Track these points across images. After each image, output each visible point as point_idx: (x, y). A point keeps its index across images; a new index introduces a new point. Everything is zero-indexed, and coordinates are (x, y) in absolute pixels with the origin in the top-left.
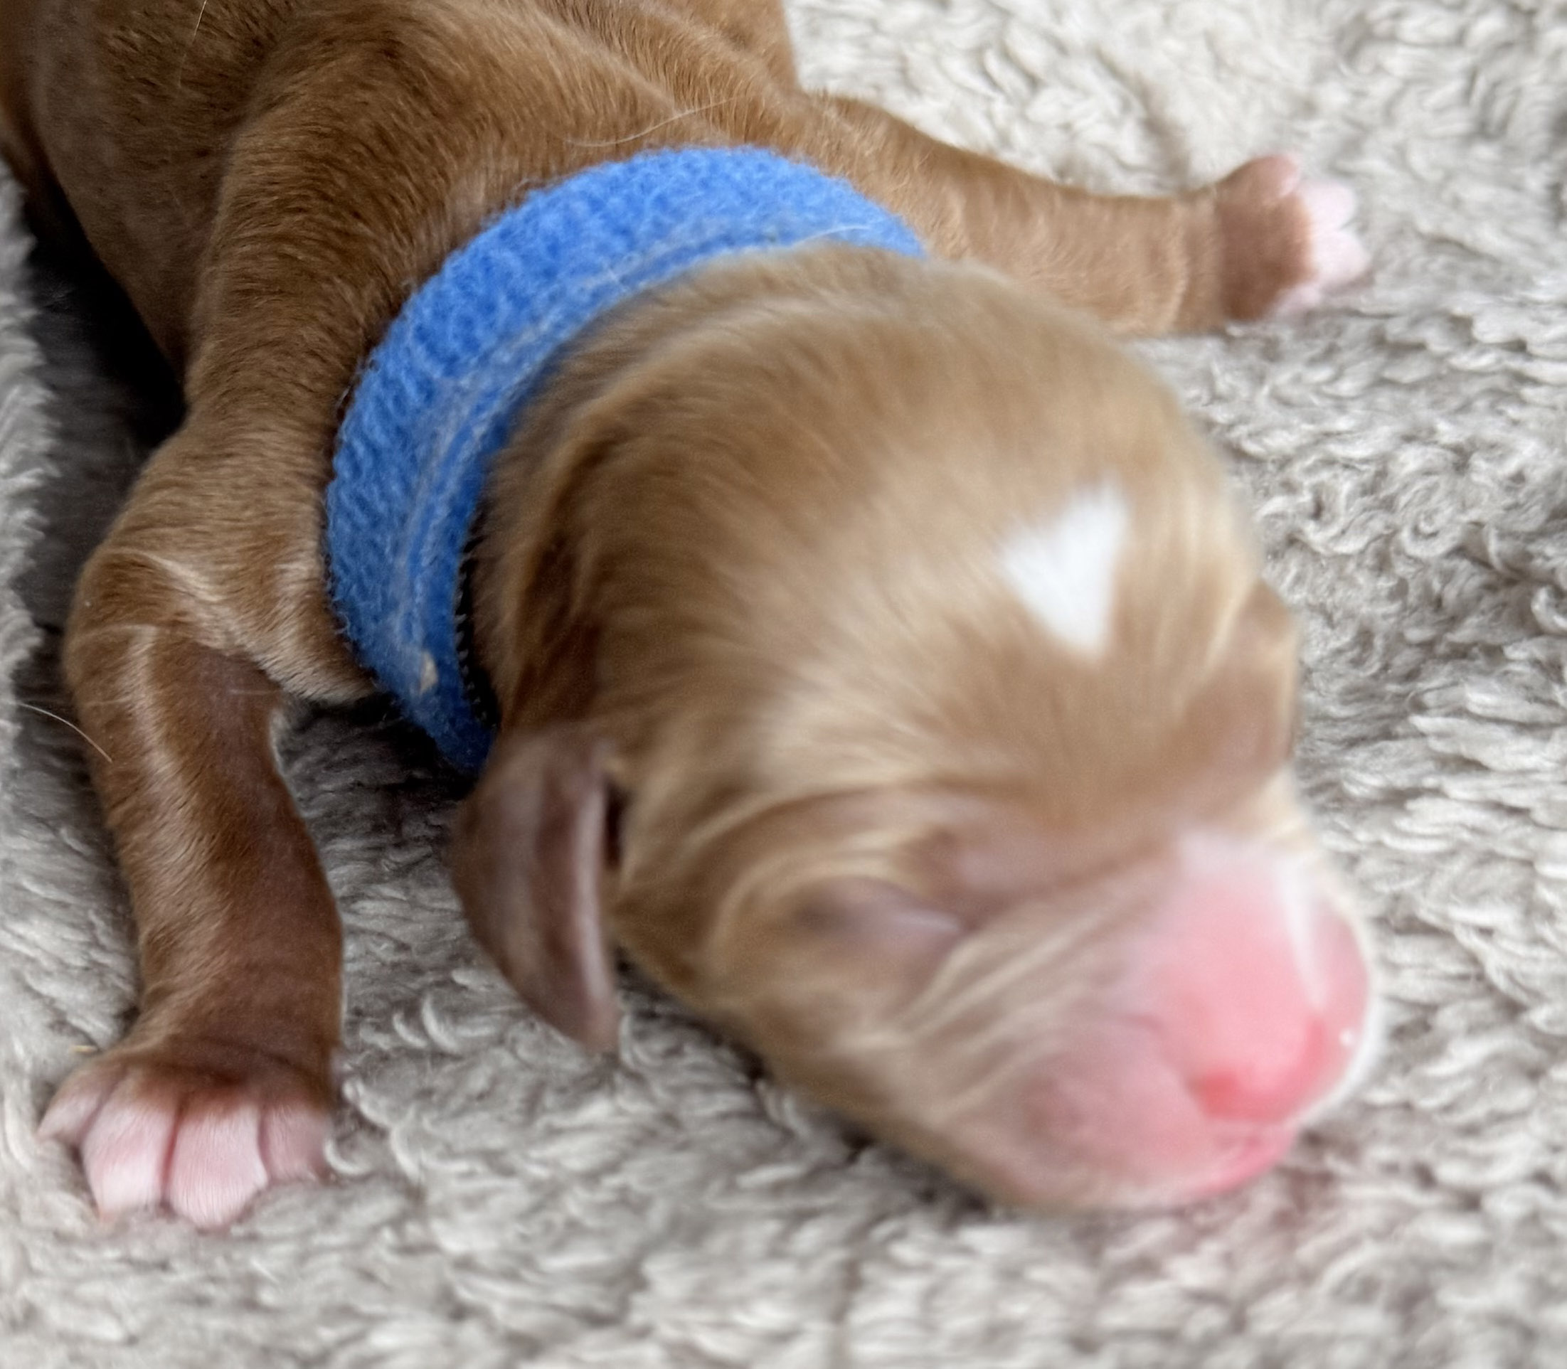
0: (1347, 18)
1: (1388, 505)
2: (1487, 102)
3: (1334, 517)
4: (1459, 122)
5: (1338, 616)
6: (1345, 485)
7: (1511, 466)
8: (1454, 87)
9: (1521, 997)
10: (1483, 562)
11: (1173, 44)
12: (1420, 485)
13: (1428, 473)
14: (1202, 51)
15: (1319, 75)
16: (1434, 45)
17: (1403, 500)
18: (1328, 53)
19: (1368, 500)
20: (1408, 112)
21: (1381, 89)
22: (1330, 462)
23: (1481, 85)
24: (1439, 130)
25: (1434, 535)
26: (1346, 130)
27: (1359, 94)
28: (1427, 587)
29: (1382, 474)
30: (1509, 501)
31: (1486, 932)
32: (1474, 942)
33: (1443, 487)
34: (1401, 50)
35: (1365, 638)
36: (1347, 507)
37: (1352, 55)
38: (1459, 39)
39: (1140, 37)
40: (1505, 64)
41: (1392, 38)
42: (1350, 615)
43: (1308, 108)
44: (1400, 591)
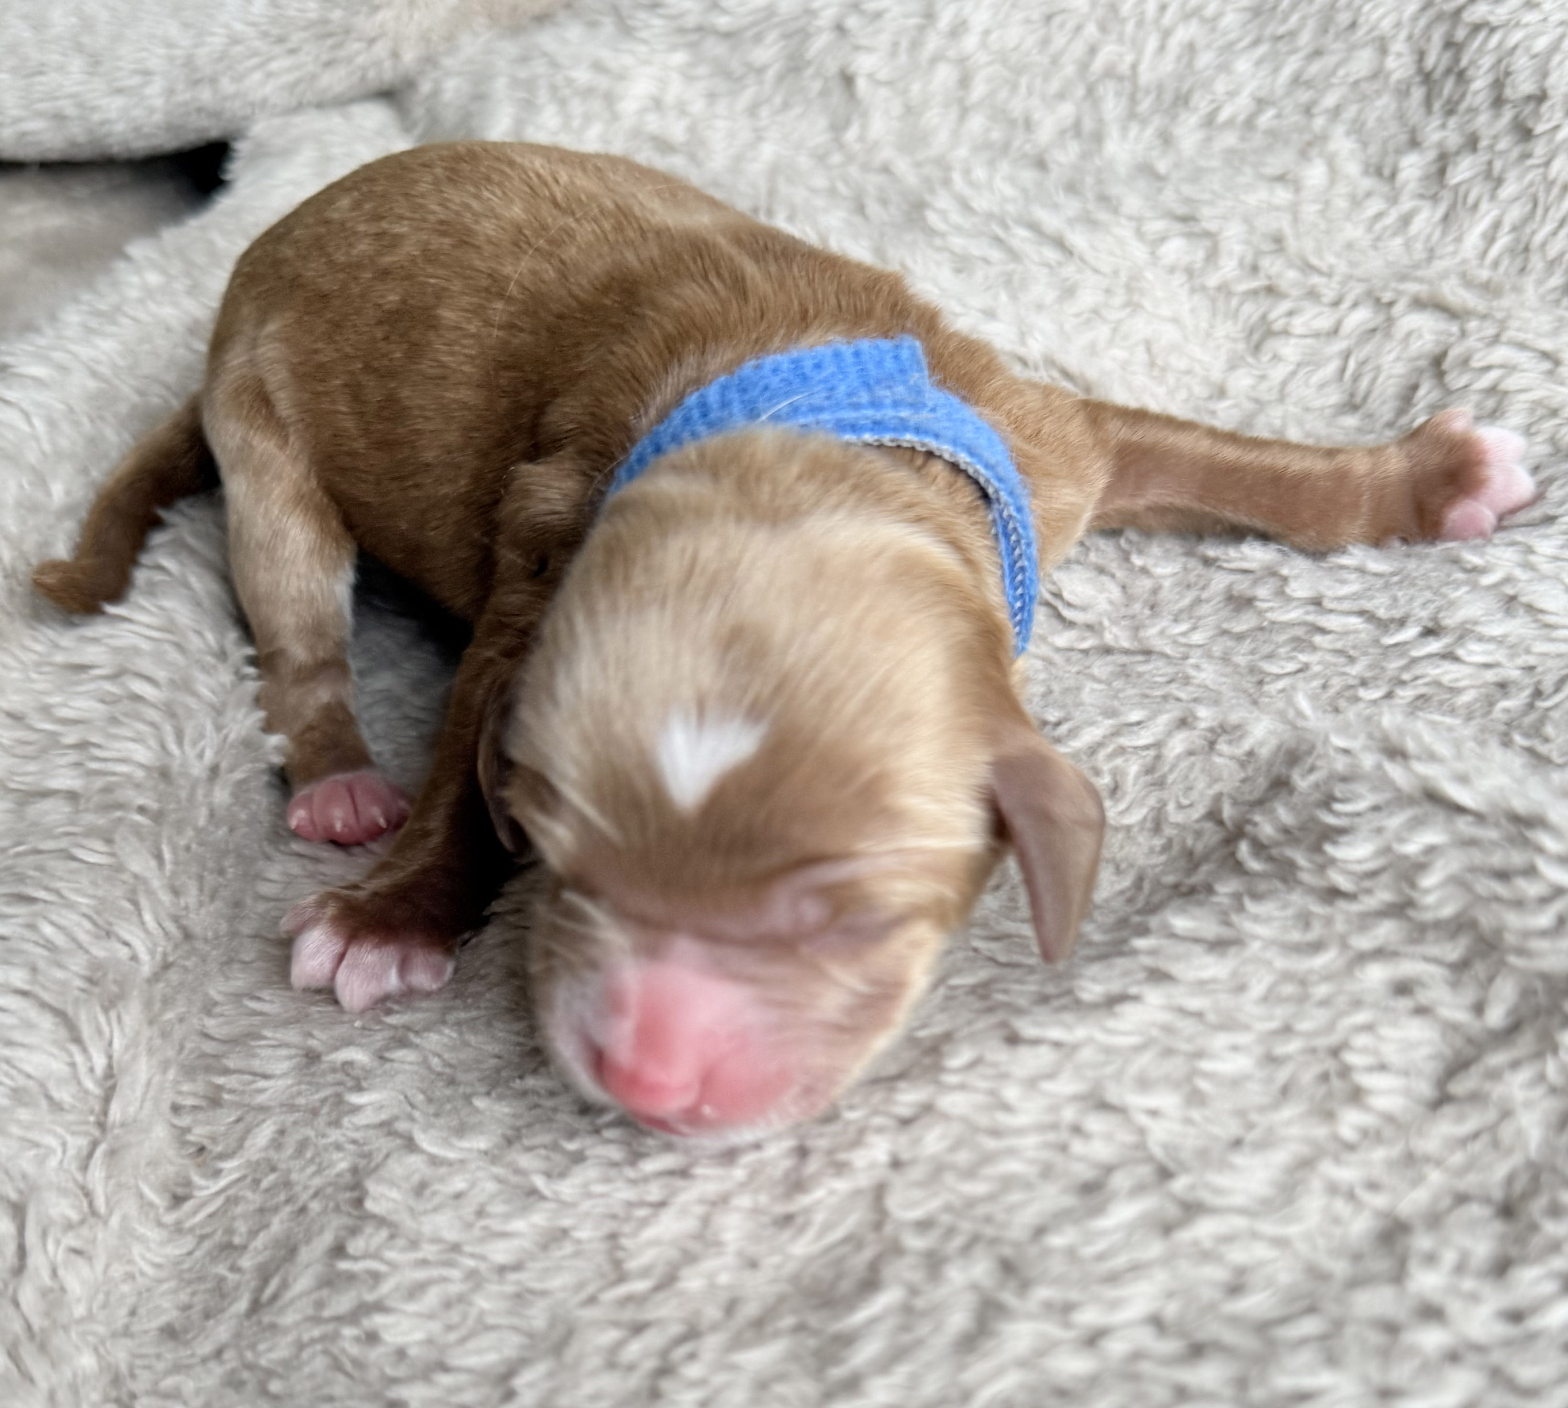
0: (1255, 318)
1: (1160, 784)
2: (1356, 378)
3: (1125, 793)
4: (1334, 397)
5: (1123, 866)
6: (1133, 768)
7: (1246, 746)
8: (1332, 367)
9: (1171, 1166)
10: (1220, 823)
11: (1119, 353)
12: (1184, 765)
13: (1190, 753)
14: (1141, 355)
15: (1233, 366)
16: (1317, 335)
17: (1171, 778)
18: (1241, 346)
19: (1149, 778)
20: (1296, 389)
21: (1278, 373)
22: (1121, 751)
23: (1352, 364)
24: (1317, 404)
25: (1191, 805)
26: (1249, 406)
27: (1263, 378)
28: (1183, 842)
29: (1158, 757)
30: (1242, 775)
31: (1154, 1113)
32: (1143, 1120)
33: (1198, 766)
34: (1293, 341)
35: (1138, 884)
36: (1134, 785)
37: (1257, 349)
38: (1335, 331)
39: (1092, 350)
40: (1367, 349)
41: (1286, 333)
42: (1131, 865)
43: (1221, 392)
44: (1167, 847)
